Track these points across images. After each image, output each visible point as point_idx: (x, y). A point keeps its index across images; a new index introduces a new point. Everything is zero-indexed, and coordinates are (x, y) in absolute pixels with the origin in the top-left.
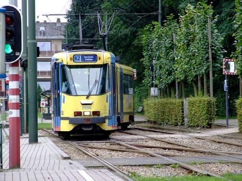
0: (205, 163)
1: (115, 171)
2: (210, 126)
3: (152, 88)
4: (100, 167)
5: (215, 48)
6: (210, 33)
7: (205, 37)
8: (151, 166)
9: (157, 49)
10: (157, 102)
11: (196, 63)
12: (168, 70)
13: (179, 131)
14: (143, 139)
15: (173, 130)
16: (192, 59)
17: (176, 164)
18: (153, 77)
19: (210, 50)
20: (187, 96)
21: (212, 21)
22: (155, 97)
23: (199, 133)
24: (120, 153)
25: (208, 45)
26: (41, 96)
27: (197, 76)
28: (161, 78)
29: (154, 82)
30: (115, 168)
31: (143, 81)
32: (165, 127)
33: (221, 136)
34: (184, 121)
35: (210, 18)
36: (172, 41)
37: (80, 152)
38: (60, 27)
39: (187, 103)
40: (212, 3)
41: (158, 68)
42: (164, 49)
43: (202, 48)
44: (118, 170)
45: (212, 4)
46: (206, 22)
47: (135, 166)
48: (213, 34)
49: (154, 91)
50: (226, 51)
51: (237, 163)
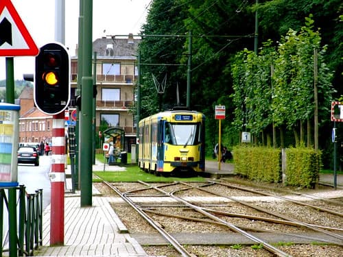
0: (296, 244)
1: (181, 254)
2: (313, 186)
3: (243, 133)
4: (164, 245)
5: (322, 87)
6: (315, 68)
7: (310, 72)
8: (227, 246)
9: (250, 84)
10: (249, 151)
11: (297, 105)
12: (262, 111)
13: (275, 191)
14: (226, 203)
15: (268, 189)
16: (293, 100)
17: (259, 244)
18: (245, 118)
19: (315, 89)
20: (286, 146)
21: (318, 52)
22: (247, 143)
23: (299, 195)
24: (193, 224)
25: (313, 82)
26: (105, 134)
27: (298, 121)
28: (254, 121)
29: (245, 125)
30: (181, 248)
31: (233, 123)
32: (258, 184)
33: (326, 202)
34: (281, 178)
35: (317, 48)
36: (270, 74)
37: (143, 221)
38: (133, 44)
39: (286, 156)
40: (319, 29)
41: (251, 107)
42: (259, 84)
43: (306, 86)
44: (184, 252)
45: (319, 31)
46: (311, 53)
47: (207, 245)
48: (320, 69)
49: (245, 137)
50: (335, 91)
51: (335, 245)
